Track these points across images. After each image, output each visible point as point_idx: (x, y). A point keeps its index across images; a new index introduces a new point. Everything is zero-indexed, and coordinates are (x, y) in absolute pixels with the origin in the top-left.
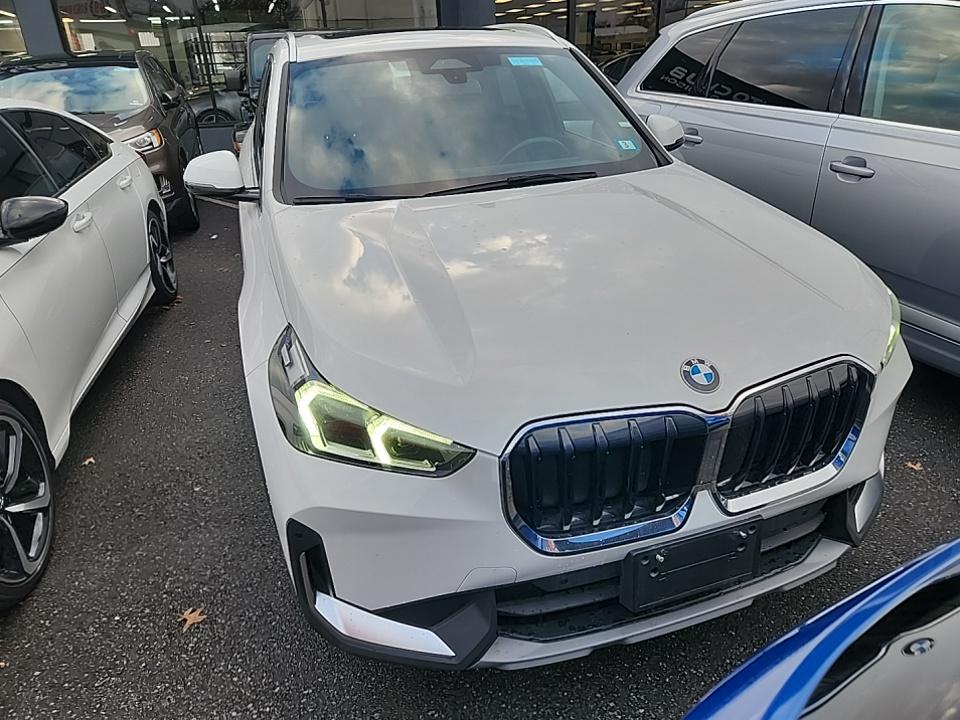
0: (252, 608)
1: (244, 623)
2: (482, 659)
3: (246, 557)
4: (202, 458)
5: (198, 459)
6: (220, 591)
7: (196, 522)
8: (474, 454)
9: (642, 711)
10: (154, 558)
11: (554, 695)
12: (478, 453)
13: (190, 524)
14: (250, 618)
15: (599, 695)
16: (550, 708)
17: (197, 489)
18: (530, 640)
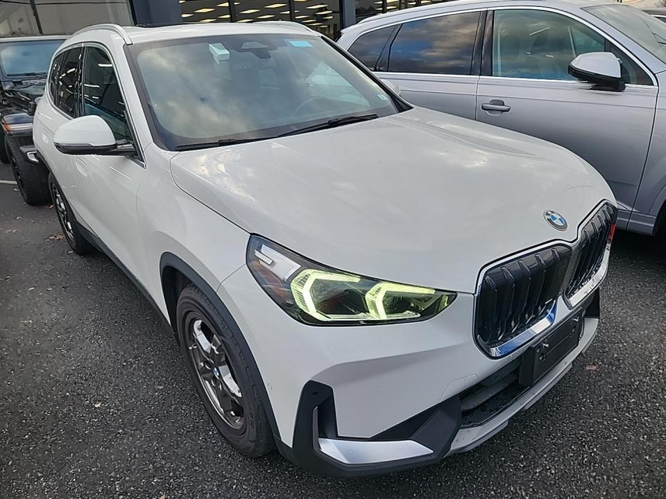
0: (208, 481)
1: (208, 495)
2: (451, 449)
3: (177, 444)
4: (86, 380)
5: (83, 382)
6: (171, 477)
7: (113, 432)
8: (456, 296)
9: (522, 456)
10: (91, 470)
11: (466, 466)
12: (459, 295)
13: (109, 435)
14: (211, 490)
15: (492, 456)
16: (469, 474)
17: (97, 406)
18: (472, 426)
